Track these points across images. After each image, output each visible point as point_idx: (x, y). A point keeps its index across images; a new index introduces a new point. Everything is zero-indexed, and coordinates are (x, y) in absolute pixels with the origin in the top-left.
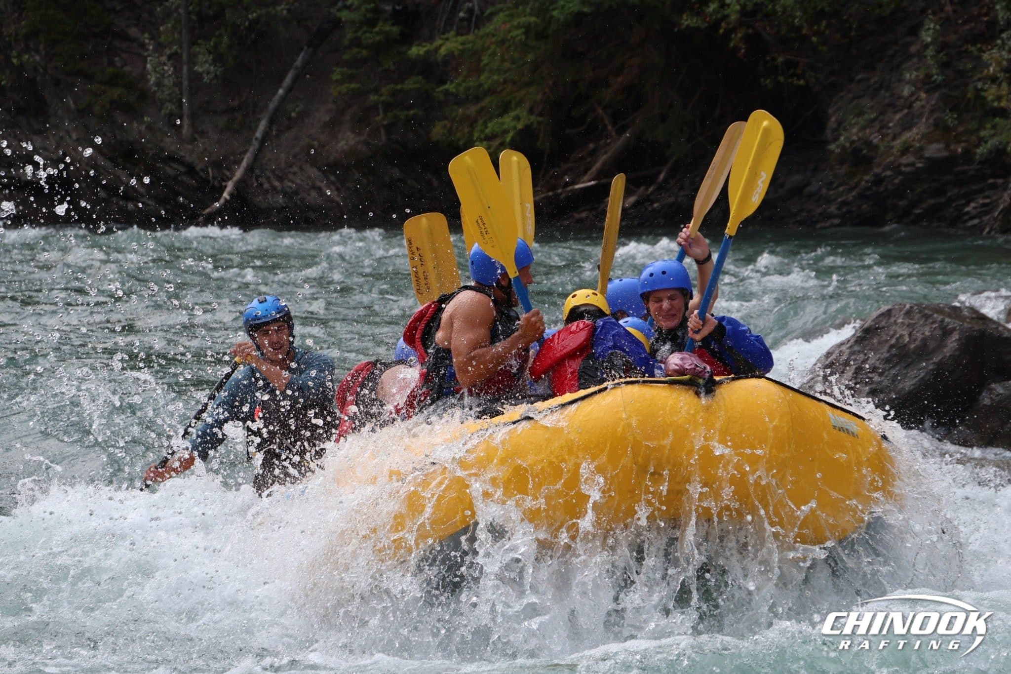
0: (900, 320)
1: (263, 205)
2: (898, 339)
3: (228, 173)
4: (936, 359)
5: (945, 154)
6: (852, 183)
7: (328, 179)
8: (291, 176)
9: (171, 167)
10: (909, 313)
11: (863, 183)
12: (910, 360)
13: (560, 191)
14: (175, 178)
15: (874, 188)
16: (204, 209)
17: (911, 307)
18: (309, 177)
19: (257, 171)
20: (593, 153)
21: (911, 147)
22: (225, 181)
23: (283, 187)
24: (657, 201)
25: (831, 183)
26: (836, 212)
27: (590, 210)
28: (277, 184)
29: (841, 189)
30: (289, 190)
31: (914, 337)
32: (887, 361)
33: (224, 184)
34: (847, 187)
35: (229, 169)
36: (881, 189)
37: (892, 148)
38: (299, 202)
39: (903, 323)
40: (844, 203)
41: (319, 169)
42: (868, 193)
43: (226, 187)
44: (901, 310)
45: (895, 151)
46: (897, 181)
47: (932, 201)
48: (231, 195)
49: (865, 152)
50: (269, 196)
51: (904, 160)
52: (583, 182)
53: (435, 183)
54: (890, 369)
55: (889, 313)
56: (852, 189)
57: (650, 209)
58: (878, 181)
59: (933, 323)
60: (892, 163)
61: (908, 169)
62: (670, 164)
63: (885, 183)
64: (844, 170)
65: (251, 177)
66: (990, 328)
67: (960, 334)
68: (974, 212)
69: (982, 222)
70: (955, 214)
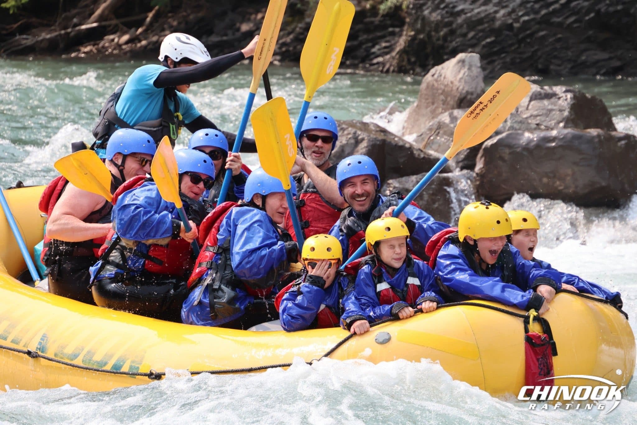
5: (357, 8)
6: (290, 29)
11: (298, 29)
13: (70, 30)
24: (145, 39)
26: (278, 51)
27: (94, 45)
34: (286, 32)
40: (284, 44)
52: (88, 24)
56: (289, 34)
57: (139, 45)
59: (349, 134)
62: (154, 12)
66: (389, 139)
67: (367, 143)
68: (378, 52)
69: (384, 60)
70: (365, 54)
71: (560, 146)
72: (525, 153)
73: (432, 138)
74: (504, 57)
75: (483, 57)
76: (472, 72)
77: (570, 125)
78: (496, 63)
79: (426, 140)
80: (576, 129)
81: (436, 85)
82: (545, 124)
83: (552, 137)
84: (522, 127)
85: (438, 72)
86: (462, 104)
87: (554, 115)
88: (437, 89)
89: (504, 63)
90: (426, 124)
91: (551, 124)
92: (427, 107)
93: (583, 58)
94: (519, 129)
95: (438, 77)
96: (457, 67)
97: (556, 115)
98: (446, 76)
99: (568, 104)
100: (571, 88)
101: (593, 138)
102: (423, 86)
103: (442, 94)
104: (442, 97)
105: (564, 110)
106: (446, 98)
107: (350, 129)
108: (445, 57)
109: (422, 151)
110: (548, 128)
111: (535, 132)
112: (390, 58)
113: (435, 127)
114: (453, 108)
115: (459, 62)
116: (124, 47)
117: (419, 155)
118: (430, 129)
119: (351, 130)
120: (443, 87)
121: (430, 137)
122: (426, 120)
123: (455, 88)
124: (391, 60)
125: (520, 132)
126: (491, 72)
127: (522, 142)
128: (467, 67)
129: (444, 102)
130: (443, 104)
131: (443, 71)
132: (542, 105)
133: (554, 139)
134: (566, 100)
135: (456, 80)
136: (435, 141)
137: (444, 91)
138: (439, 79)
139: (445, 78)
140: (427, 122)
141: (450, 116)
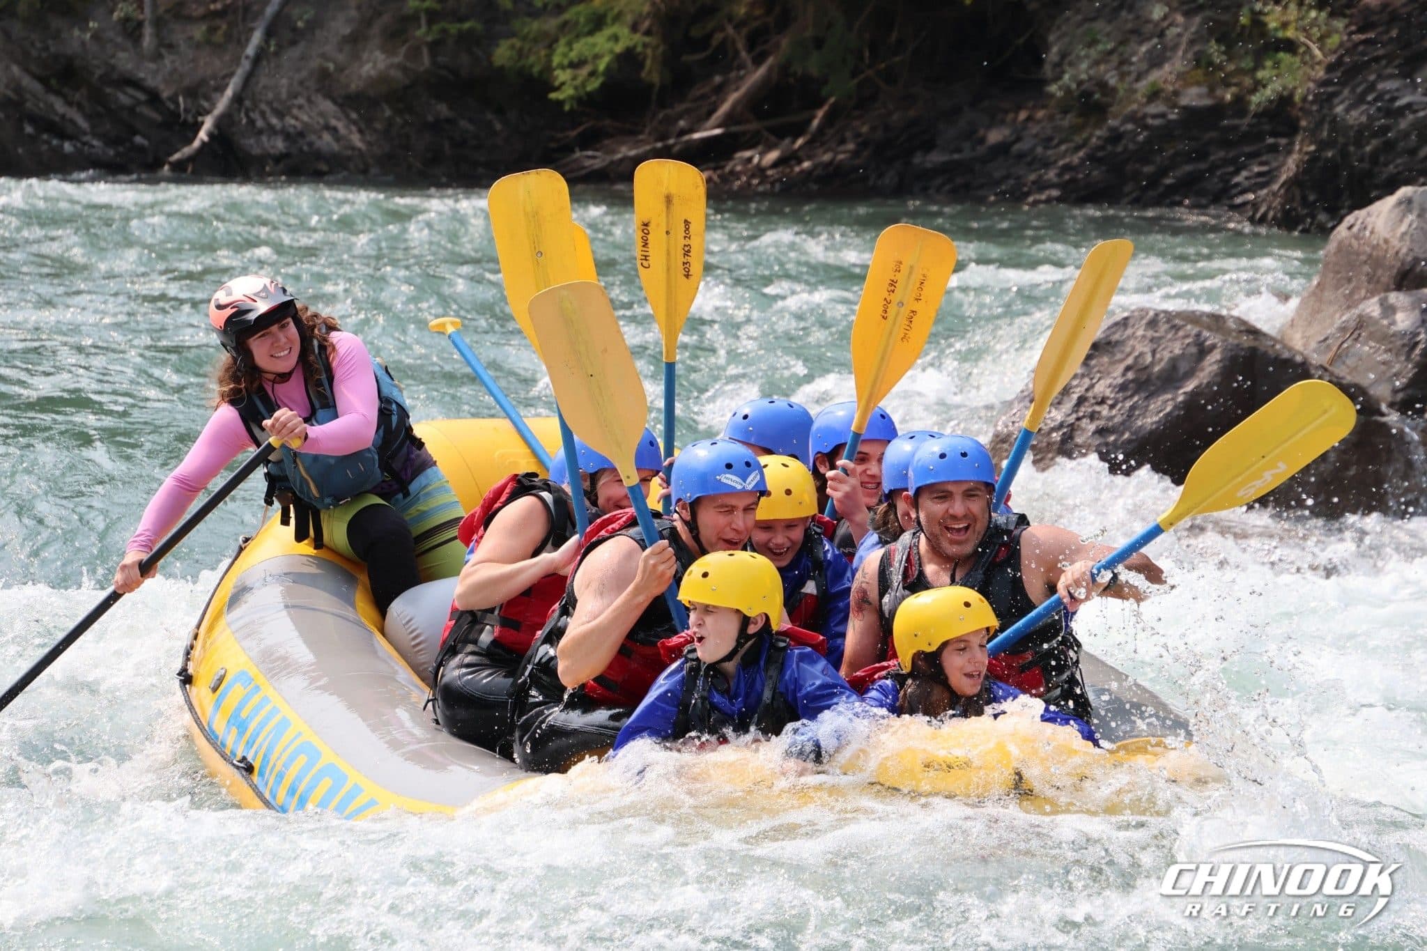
0: (1140, 333)
1: (256, 151)
2: (1136, 358)
3: (206, 104)
4: (1190, 386)
5: (1207, 102)
6: (1078, 139)
7: (347, 116)
8: (295, 111)
9: (126, 93)
10: (1153, 323)
11: (1094, 140)
12: (1152, 388)
13: (671, 141)
14: (131, 110)
15: (1109, 148)
16: (171, 154)
17: (1157, 315)
18: (321, 114)
19: (248, 103)
20: (721, 90)
21: (1162, 90)
22: (201, 114)
23: (284, 126)
24: (809, 158)
25: (1050, 139)
26: (1055, 180)
27: (715, 169)
28: (274, 121)
29: (1063, 147)
30: (291, 130)
31: (1158, 356)
32: (1123, 387)
33: (200, 119)
34: (1072, 145)
35: (208, 98)
36: (1119, 149)
37: (1135, 91)
38: (305, 148)
39: (1144, 336)
40: (1067, 168)
41: (335, 102)
42: (1100, 154)
43: (202, 123)
44: (1142, 318)
45: (1139, 96)
46: (1141, 138)
47: (1188, 168)
48: (210, 135)
49: (1097, 96)
50: (264, 138)
51: (1153, 109)
52: (706, 130)
53: (498, 126)
54: (1125, 399)
55: (1125, 323)
56: (1078, 148)
57: (797, 169)
58: (1116, 137)
59: (1187, 336)
60: (1135, 112)
61: (1157, 122)
62: (826, 108)
63: (1124, 142)
64: (1068, 121)
65: (239, 111)
66: (1264, 345)
67: (1222, 353)
68: (1246, 183)
69: (1256, 198)
70: (1221, 185)
73: (1346, 345)
79: (1335, 349)
81: (1355, 245)
85: (1359, 222)
86: (1405, 283)
88: (1358, 254)
90: (1335, 319)
92: (1337, 288)
95: (1359, 230)
96: (1395, 212)
98: (1376, 230)
102: (1332, 245)
103: (1366, 262)
104: (1367, 268)
106: (1375, 271)
107: (1189, 327)
108: (1374, 194)
109: (1326, 370)
112: (1267, 195)
113: (1353, 324)
114: (1388, 289)
115: (1400, 203)
116: (770, 172)
118: (1343, 329)
119: (1191, 329)
120: (1368, 249)
121: (1343, 342)
122: (1335, 312)
123: (1391, 252)
124: (1271, 198)
128: (1416, 213)
129: (1371, 278)
130: (1369, 282)
131: (1369, 220)
135: (1394, 235)
136: (1352, 350)
137: (1370, 256)
138: (1361, 234)
139: (1372, 232)
140: (1337, 316)
141: (1381, 304)
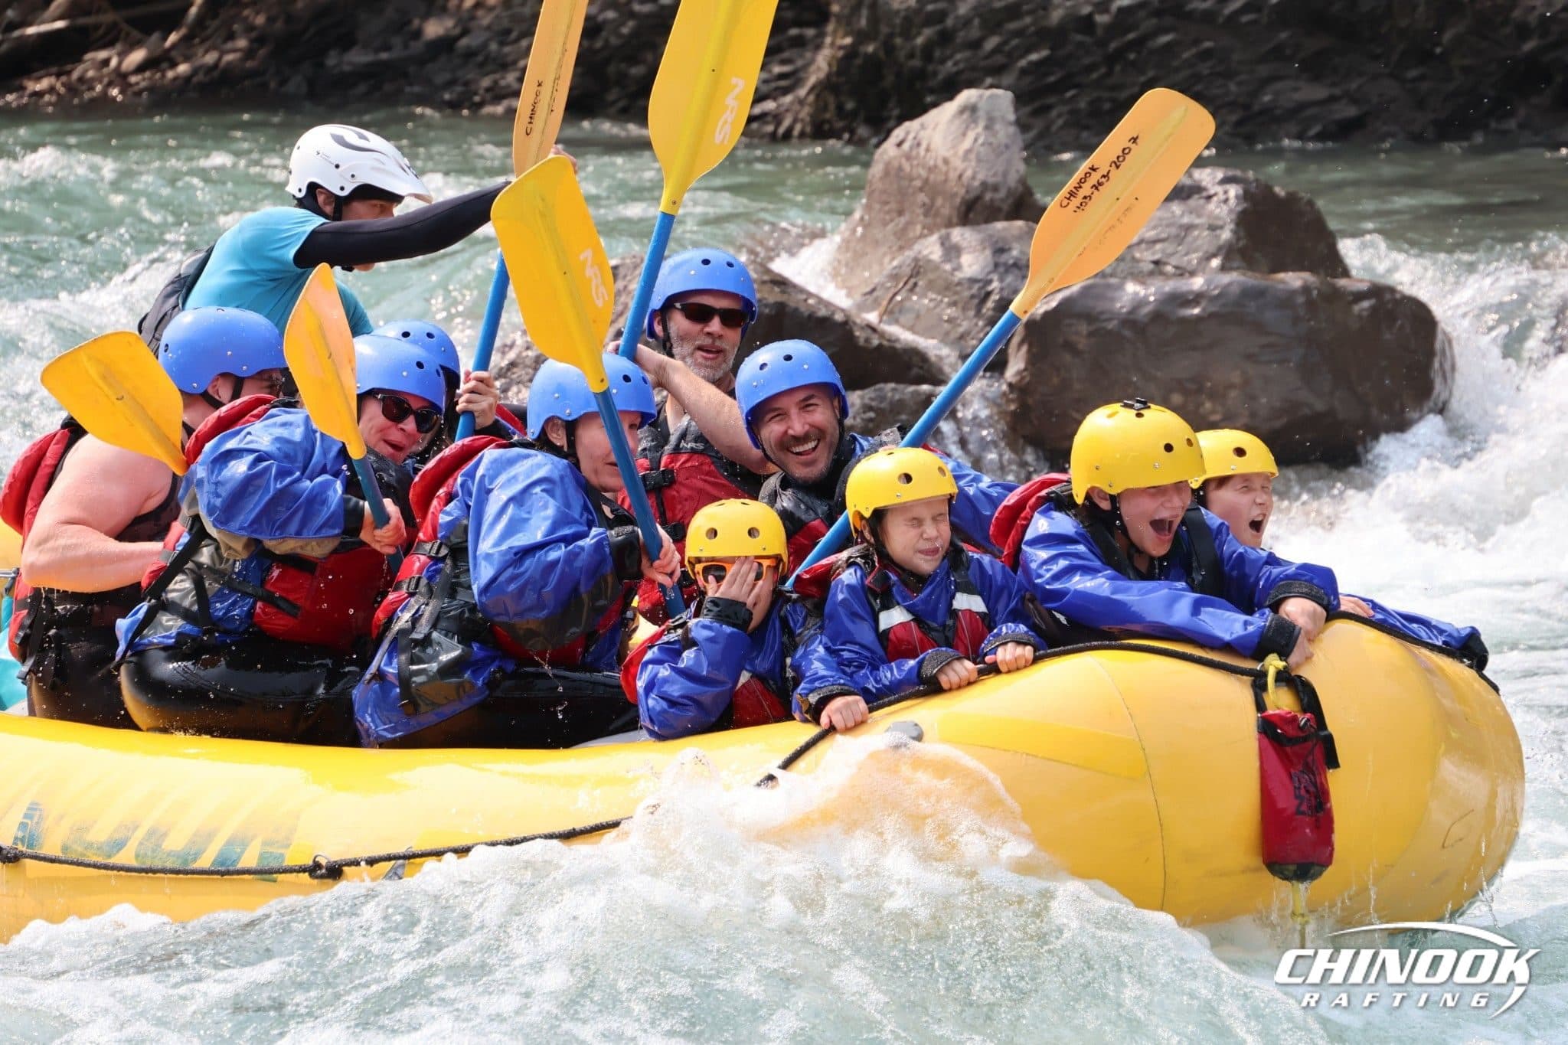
24: (186, 59)
25: (508, 32)
27: (58, 76)
36: (599, 45)
44: (636, 266)
46: (624, 31)
52: (44, 23)
57: (171, 74)
58: (593, 29)
61: (646, 9)
63: (605, 34)
66: (793, 301)
68: (764, 89)
69: (779, 106)
71: (1212, 316)
72: (1127, 333)
73: (899, 298)
74: (1073, 97)
75: (1020, 100)
76: (995, 134)
77: (1235, 264)
78: (1054, 113)
79: (885, 303)
80: (1250, 273)
81: (907, 167)
82: (1174, 261)
83: (1191, 292)
84: (1119, 270)
85: (911, 137)
86: (971, 216)
87: (1198, 237)
88: (911, 179)
89: (1072, 112)
90: (884, 265)
91: (1189, 262)
92: (885, 224)
93: (1267, 98)
94: (1112, 275)
95: (911, 148)
96: (957, 122)
97: (1203, 239)
98: (932, 147)
99: (1231, 211)
100: (1238, 173)
101: (1293, 293)
102: (877, 169)
103: (921, 189)
104: (922, 198)
105: (1221, 227)
106: (933, 200)
108: (929, 99)
109: (874, 330)
110: (1182, 272)
111: (1149, 281)
112: (792, 103)
113: (907, 271)
114: (950, 224)
115: (962, 111)
116: (134, 79)
117: (867, 340)
118: (894, 277)
120: (923, 173)
121: (895, 294)
122: (885, 255)
123: (953, 175)
124: (797, 107)
125: (1113, 281)
126: (1041, 136)
127: (1118, 305)
128: (982, 124)
129: (928, 210)
130: (926, 215)
131: (922, 134)
132: (1169, 215)
133: (1197, 298)
134: (1226, 201)
135: (955, 154)
136: (907, 304)
137: (926, 181)
138: (914, 153)
139: (928, 150)
140: (887, 260)
141: (942, 244)
